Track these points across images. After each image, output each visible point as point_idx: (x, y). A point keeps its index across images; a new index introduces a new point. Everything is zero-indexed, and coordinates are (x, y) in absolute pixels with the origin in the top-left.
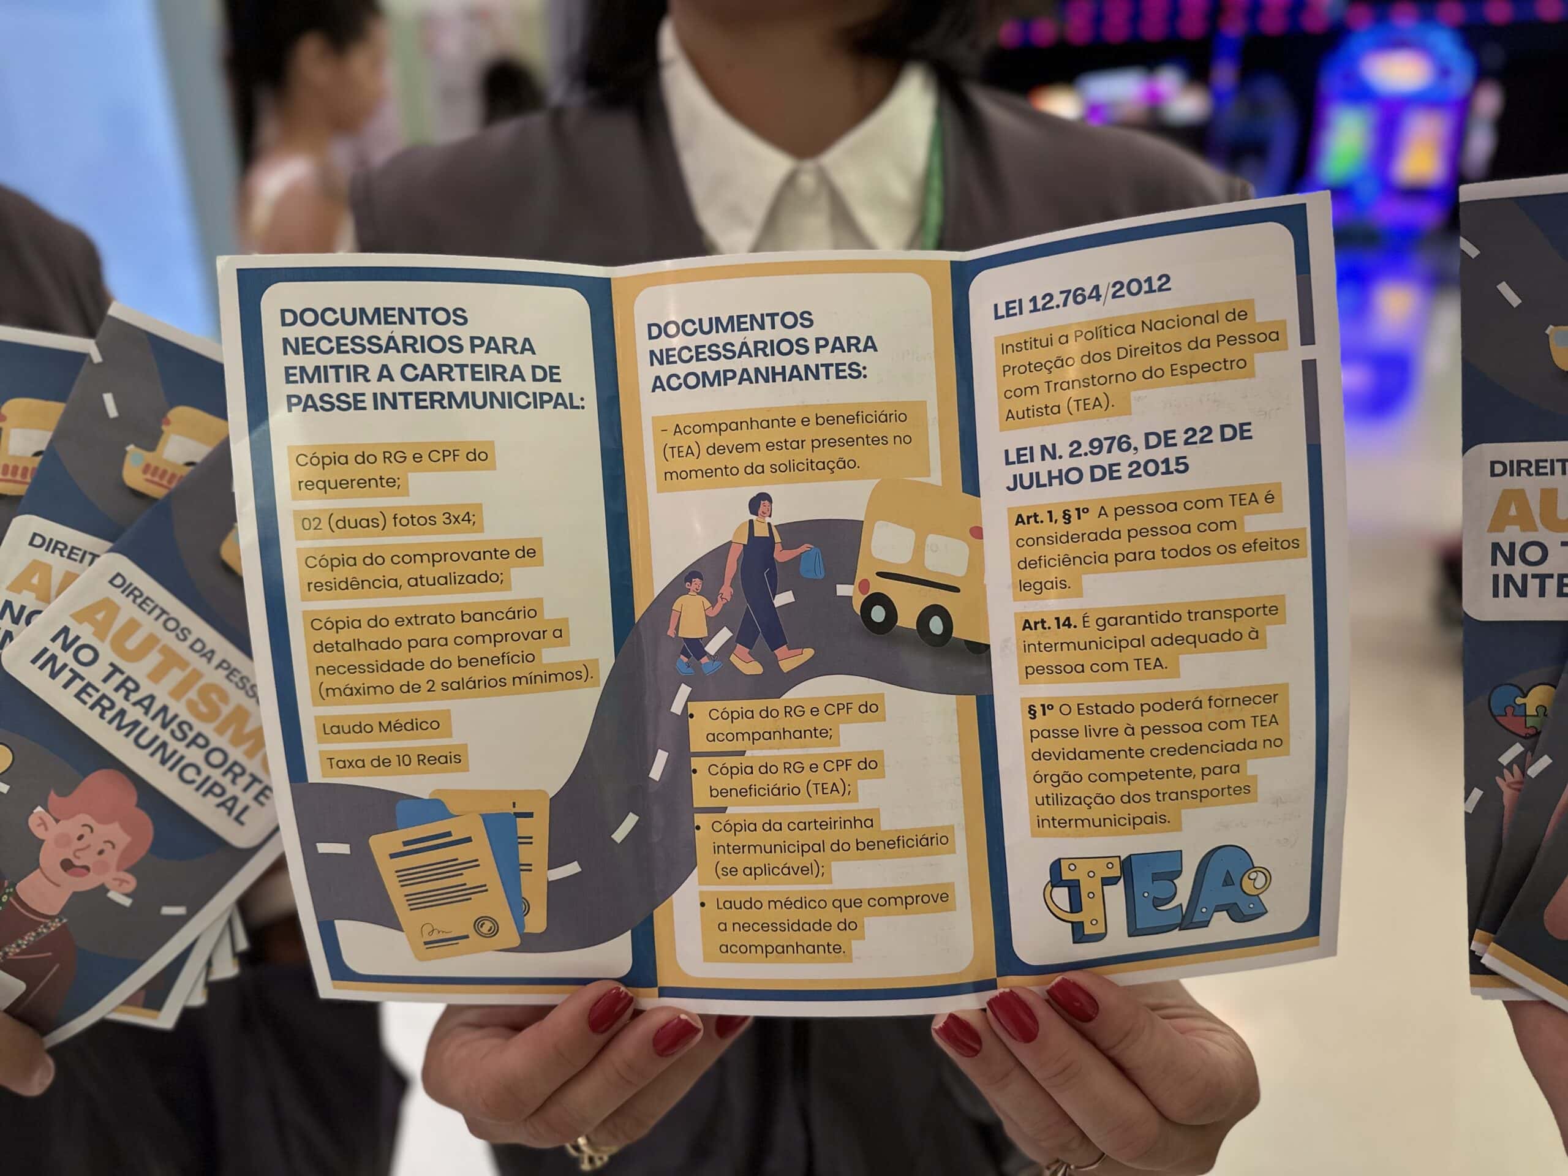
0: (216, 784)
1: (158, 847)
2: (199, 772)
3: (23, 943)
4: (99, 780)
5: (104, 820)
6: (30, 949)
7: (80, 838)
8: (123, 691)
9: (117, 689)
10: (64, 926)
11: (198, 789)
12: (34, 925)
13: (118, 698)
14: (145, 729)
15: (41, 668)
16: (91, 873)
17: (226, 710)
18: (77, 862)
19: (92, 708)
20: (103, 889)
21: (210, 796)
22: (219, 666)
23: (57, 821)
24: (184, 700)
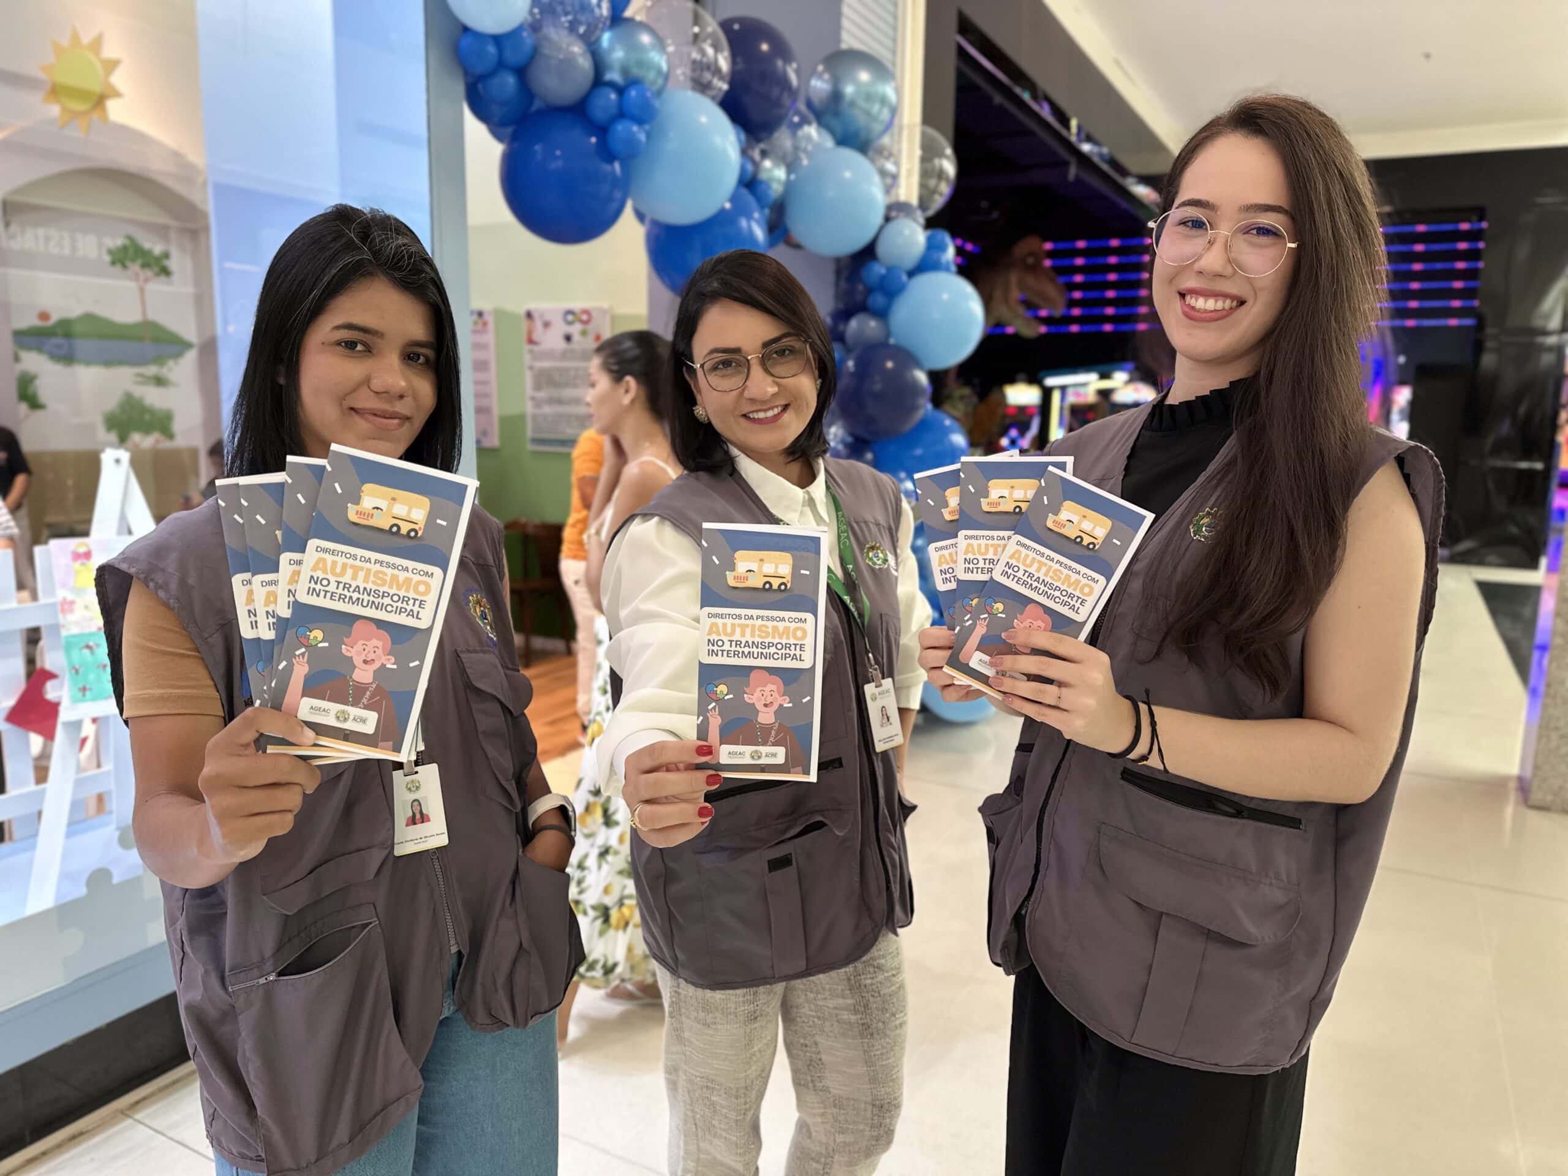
0: (401, 608)
1: (395, 641)
2: (392, 606)
3: (367, 696)
4: (358, 625)
5: (369, 640)
6: (371, 698)
7: (364, 650)
8: (346, 589)
9: (343, 590)
10: (377, 685)
11: (396, 613)
12: (367, 689)
13: (346, 592)
14: (363, 600)
15: (312, 595)
16: (376, 662)
17: (388, 578)
18: (368, 659)
19: (339, 600)
20: (383, 665)
21: (402, 614)
22: (375, 563)
23: (352, 647)
24: (370, 582)
